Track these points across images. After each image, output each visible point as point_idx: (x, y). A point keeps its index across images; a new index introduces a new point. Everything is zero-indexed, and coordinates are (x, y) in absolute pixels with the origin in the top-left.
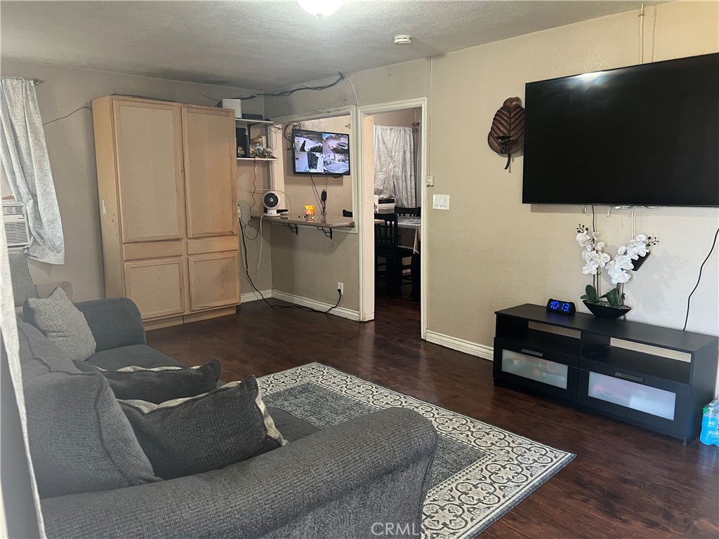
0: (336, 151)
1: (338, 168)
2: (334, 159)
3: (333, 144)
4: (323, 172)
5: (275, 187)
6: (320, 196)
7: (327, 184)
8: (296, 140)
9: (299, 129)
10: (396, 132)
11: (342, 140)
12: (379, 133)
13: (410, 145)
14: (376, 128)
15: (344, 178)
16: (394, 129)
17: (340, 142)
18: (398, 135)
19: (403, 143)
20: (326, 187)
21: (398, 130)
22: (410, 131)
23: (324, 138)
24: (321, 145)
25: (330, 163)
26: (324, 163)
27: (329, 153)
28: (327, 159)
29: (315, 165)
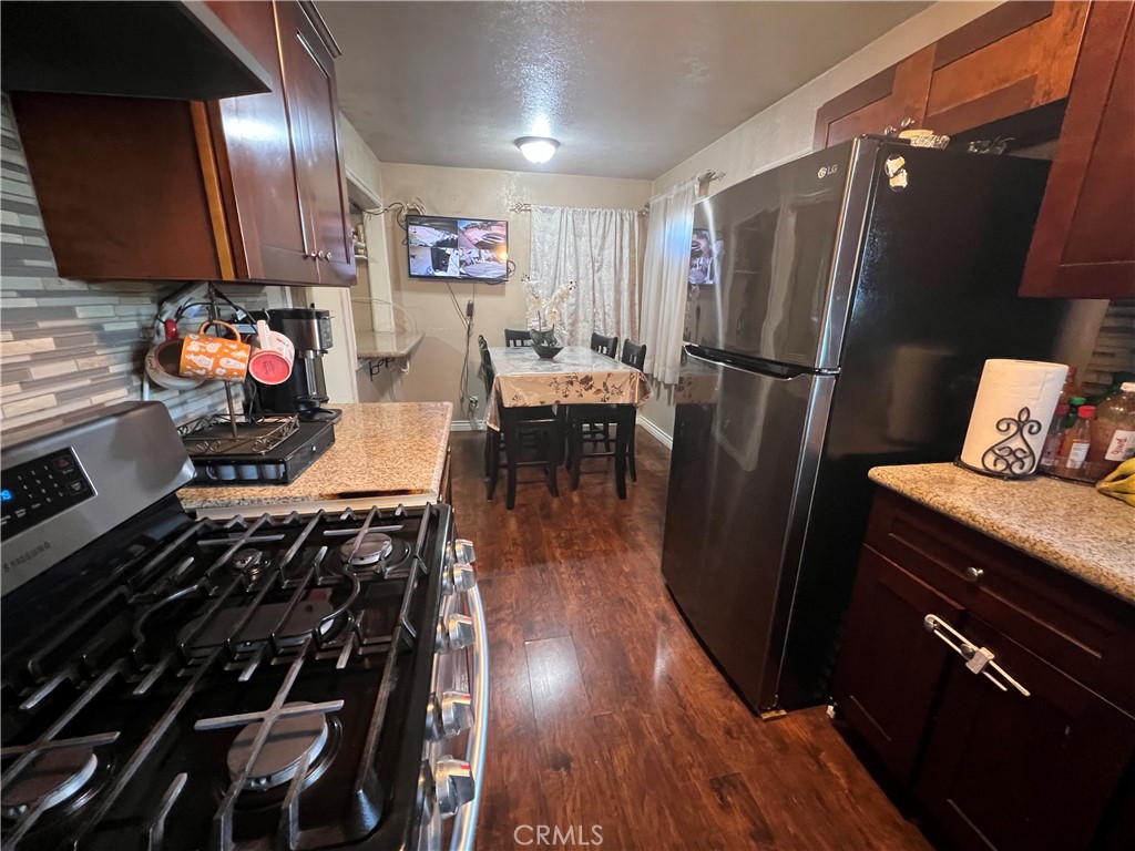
0: (481, 245)
1: (487, 271)
2: (479, 258)
3: (477, 235)
4: (458, 275)
5: (374, 296)
6: (464, 310)
7: (475, 293)
8: (411, 229)
9: (416, 213)
10: (602, 218)
11: (495, 229)
12: (570, 218)
13: (632, 238)
14: (562, 212)
15: (506, 286)
16: (597, 213)
17: (491, 232)
18: (608, 222)
19: (618, 235)
20: (471, 298)
21: (606, 214)
22: (634, 215)
23: (461, 227)
24: (456, 236)
25: (472, 263)
26: (461, 262)
27: (468, 248)
28: (466, 257)
29: (444, 265)
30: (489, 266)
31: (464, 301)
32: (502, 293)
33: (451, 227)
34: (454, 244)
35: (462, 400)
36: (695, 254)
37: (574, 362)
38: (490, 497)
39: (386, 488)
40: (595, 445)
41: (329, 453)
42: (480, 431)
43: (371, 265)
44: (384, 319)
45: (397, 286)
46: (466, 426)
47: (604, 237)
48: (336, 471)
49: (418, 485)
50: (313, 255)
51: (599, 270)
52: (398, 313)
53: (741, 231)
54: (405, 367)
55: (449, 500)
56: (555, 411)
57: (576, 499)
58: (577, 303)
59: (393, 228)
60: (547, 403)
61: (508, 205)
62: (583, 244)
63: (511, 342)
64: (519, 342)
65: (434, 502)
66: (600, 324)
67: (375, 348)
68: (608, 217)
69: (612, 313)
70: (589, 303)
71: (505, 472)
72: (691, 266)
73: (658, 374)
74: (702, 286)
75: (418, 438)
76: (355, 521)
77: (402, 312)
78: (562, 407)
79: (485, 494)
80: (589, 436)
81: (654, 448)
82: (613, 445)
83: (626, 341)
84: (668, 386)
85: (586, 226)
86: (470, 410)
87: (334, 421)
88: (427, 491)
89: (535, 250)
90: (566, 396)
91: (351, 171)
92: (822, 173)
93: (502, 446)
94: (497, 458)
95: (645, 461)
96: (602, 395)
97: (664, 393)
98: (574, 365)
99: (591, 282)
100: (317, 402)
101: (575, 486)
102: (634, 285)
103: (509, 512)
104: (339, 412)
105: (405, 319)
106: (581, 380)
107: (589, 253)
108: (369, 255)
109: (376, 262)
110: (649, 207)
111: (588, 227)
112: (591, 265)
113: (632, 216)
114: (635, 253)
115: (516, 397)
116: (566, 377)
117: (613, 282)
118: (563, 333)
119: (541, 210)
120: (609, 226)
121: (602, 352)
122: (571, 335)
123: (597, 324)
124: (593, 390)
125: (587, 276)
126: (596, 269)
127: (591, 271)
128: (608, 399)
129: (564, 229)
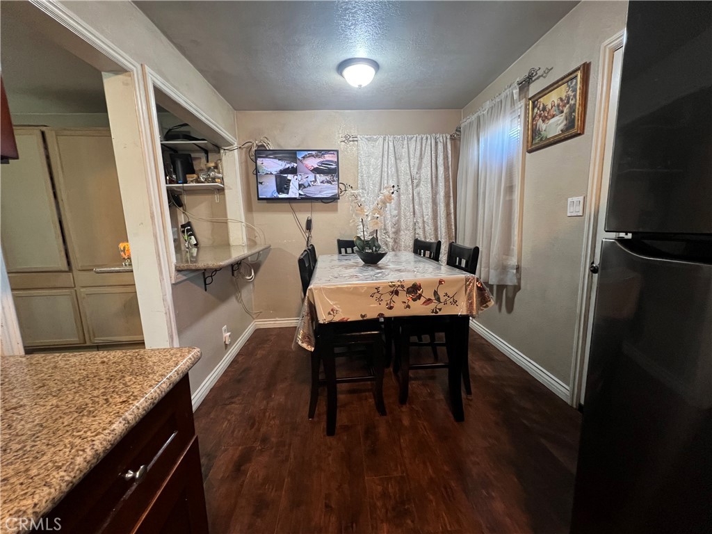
0: (317, 171)
1: (322, 192)
2: (315, 181)
3: (313, 163)
4: (297, 196)
5: (229, 216)
6: (304, 226)
7: (312, 211)
8: (259, 161)
9: (263, 149)
10: (419, 143)
11: (328, 157)
12: (391, 144)
13: (446, 157)
14: (384, 140)
15: (339, 204)
16: (414, 138)
17: (325, 160)
18: (424, 145)
19: (433, 155)
20: (309, 215)
21: (422, 138)
22: (446, 138)
23: (300, 157)
24: (295, 165)
25: (309, 185)
26: (300, 186)
27: (307, 174)
28: (304, 181)
29: (286, 189)
30: (323, 188)
31: (303, 218)
32: (335, 210)
33: (291, 157)
34: (294, 171)
37: (399, 268)
38: (311, 415)
43: (226, 191)
44: (237, 235)
45: (249, 208)
47: (421, 157)
51: (417, 186)
52: (250, 230)
58: (399, 214)
59: (246, 162)
60: (369, 317)
61: (338, 136)
62: (403, 166)
63: (343, 250)
64: (349, 250)
66: (420, 231)
68: (424, 141)
69: (430, 222)
70: (409, 214)
77: (254, 229)
79: (307, 409)
83: (452, 244)
85: (405, 150)
89: (362, 172)
90: (391, 308)
96: (432, 306)
99: (411, 196)
102: (449, 197)
105: (257, 235)
106: (408, 289)
107: (408, 172)
108: (225, 184)
109: (231, 189)
110: (460, 131)
111: (407, 150)
112: (410, 181)
113: (445, 139)
114: (449, 170)
115: (332, 310)
116: (390, 286)
117: (430, 195)
118: (388, 240)
119: (366, 139)
120: (425, 149)
121: (424, 255)
122: (395, 242)
123: (418, 231)
124: (423, 300)
125: (407, 190)
126: (415, 185)
127: (411, 186)
128: (440, 310)
129: (386, 153)
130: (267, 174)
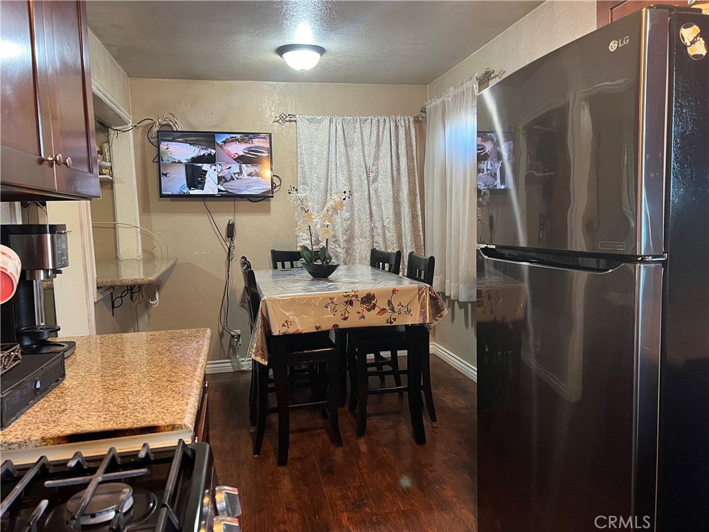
0: (241, 160)
1: (250, 187)
2: (241, 173)
3: (238, 149)
4: (216, 192)
5: (119, 220)
6: (224, 232)
7: (236, 211)
8: (163, 146)
9: (168, 129)
10: (374, 127)
11: (257, 142)
12: (339, 127)
13: (409, 145)
14: (331, 121)
15: (271, 203)
16: (369, 121)
17: (253, 145)
18: (381, 130)
19: (393, 142)
20: (231, 218)
21: (379, 121)
22: (409, 122)
23: (219, 141)
24: (213, 151)
25: (232, 179)
26: (220, 179)
27: (228, 163)
28: (225, 173)
29: (200, 183)
30: (257, 180)
31: (223, 221)
32: (267, 210)
33: (207, 141)
34: (211, 160)
35: (221, 335)
36: (481, 158)
37: (352, 280)
39: (128, 426)
40: (383, 379)
41: (57, 391)
42: (245, 372)
43: (116, 186)
44: (130, 244)
45: (145, 208)
46: (226, 366)
47: (378, 145)
48: (65, 410)
49: (168, 420)
50: (50, 159)
51: (375, 180)
52: (147, 239)
53: (529, 131)
54: (154, 298)
55: (206, 439)
56: (333, 338)
57: (364, 448)
58: (352, 217)
59: (143, 145)
60: (324, 328)
61: (271, 116)
62: (356, 154)
63: (279, 264)
64: (287, 264)
65: (188, 441)
66: (379, 239)
67: (118, 276)
68: (381, 124)
69: (392, 227)
70: (365, 217)
71: (274, 418)
72: (479, 171)
73: (450, 291)
74: (494, 191)
75: (168, 368)
76: (85, 468)
77: (151, 236)
78: (341, 332)
79: (250, 448)
80: (375, 369)
81: (454, 379)
82: (404, 378)
83: (411, 255)
84: (463, 305)
85: (357, 134)
86: (231, 346)
87: (66, 354)
88: (180, 427)
89: (302, 162)
90: (346, 319)
91: (98, 86)
92: (613, 46)
93: (270, 385)
94: (264, 400)
95: (444, 397)
96: (387, 316)
97: (460, 313)
98: (353, 283)
99: (367, 193)
100: (46, 332)
101: (361, 431)
102: (415, 195)
103: (281, 469)
104: (72, 345)
105: (155, 244)
106: (362, 299)
107: (362, 163)
108: (115, 175)
109: (123, 182)
110: (425, 112)
111: (360, 135)
112: (365, 175)
113: (407, 122)
114: (413, 159)
115: (286, 322)
116: (344, 296)
117: (391, 193)
118: (339, 250)
119: (307, 120)
120: (383, 134)
121: (383, 268)
122: (347, 252)
123: (376, 238)
124: (377, 310)
125: (362, 186)
126: (371, 179)
127: (366, 181)
128: (395, 319)
129: (333, 139)
130: (174, 162)
